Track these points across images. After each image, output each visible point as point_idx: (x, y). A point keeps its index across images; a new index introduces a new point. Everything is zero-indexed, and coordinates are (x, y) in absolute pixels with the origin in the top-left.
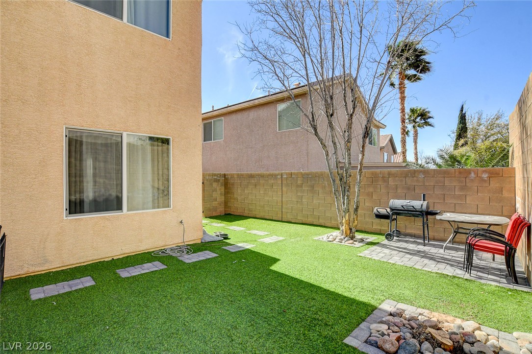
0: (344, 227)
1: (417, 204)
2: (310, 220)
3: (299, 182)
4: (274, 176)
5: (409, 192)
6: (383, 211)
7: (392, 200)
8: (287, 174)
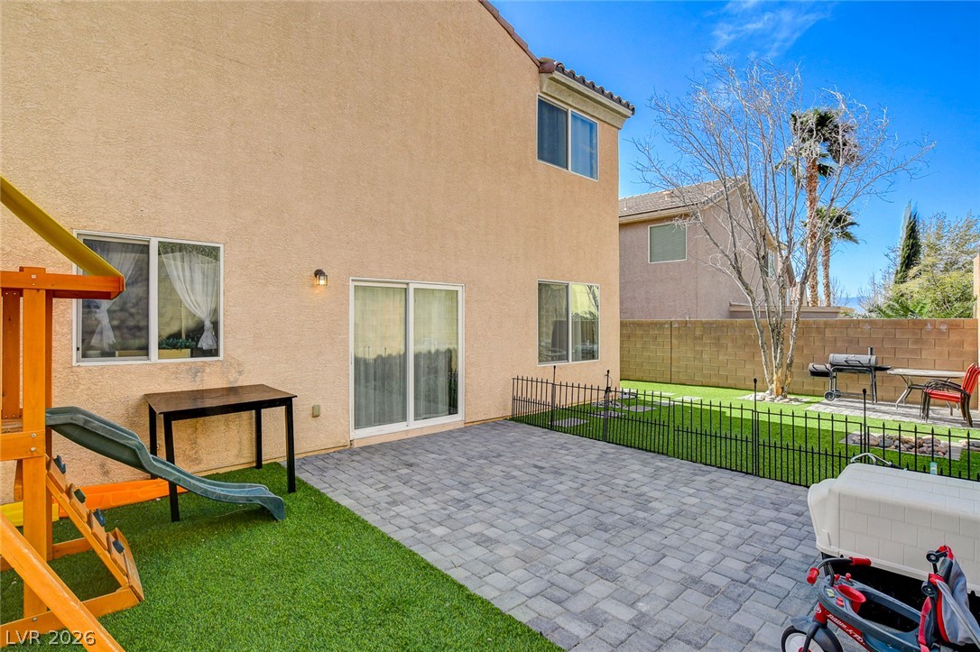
0: (774, 386)
1: (864, 359)
2: (714, 381)
3: (698, 333)
4: (660, 325)
5: (853, 346)
6: (821, 367)
7: (831, 355)
8: (679, 322)
